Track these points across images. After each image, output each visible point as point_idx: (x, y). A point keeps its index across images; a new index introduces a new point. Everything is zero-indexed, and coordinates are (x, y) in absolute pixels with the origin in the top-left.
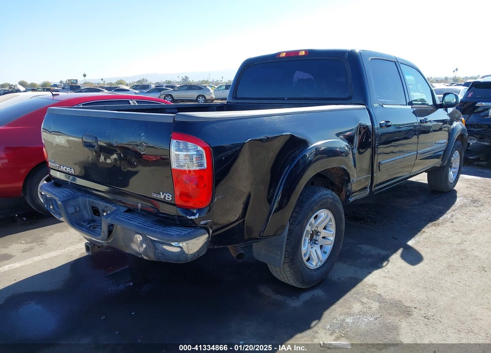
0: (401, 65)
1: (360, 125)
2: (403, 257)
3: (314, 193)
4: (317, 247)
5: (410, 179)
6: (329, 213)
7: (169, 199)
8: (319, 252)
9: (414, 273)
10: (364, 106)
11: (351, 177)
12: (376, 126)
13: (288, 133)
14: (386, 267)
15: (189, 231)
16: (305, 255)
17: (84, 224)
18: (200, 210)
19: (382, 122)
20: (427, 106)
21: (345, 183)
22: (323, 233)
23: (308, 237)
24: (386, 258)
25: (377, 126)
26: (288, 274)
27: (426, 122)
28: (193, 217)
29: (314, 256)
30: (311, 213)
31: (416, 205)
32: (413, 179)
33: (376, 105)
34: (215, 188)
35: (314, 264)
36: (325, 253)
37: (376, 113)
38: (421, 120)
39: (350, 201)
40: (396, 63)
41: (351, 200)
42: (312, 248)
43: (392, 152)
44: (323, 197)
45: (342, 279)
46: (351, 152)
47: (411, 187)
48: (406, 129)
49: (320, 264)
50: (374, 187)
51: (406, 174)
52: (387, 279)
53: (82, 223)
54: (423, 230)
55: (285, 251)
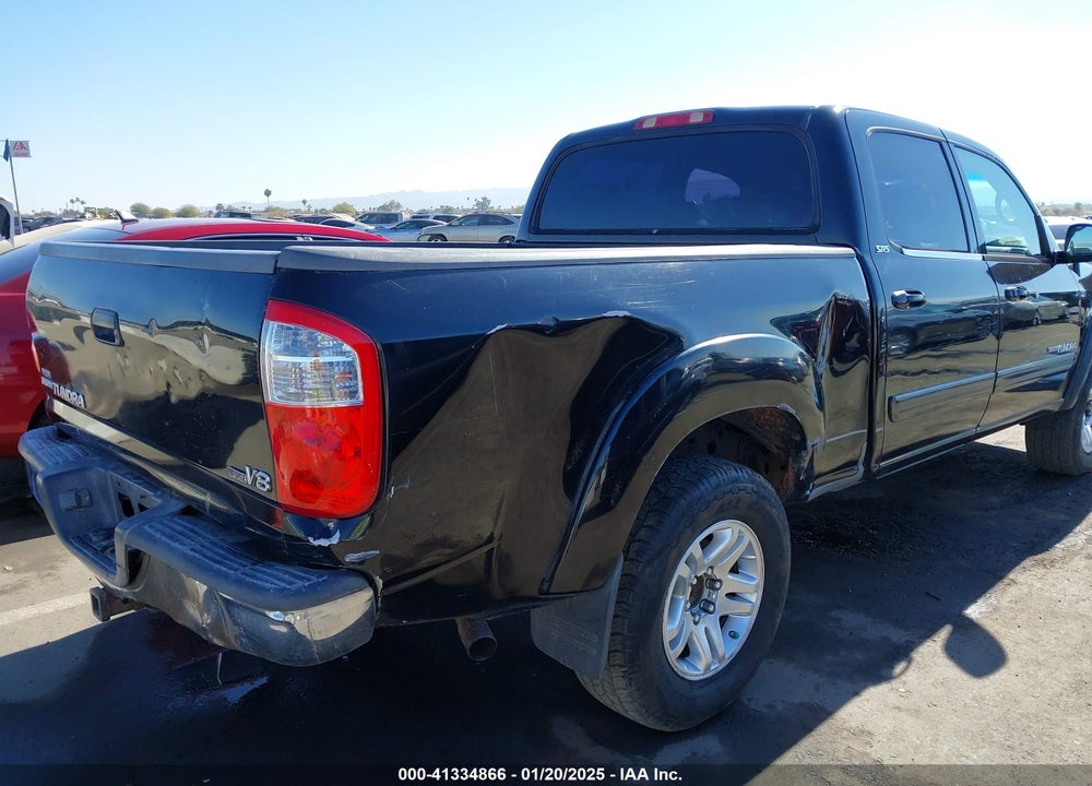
0: (957, 152)
1: (836, 299)
2: (951, 651)
3: (701, 476)
4: (710, 622)
5: (981, 441)
6: (743, 529)
7: (264, 486)
8: (716, 633)
9: (979, 699)
10: (850, 251)
11: (808, 436)
12: (881, 306)
13: (621, 314)
14: (903, 678)
15: (314, 579)
16: (673, 643)
17: (94, 539)
18: (345, 523)
19: (897, 293)
20: (1024, 257)
21: (792, 450)
22: (731, 583)
23: (684, 593)
24: (903, 652)
25: (884, 304)
26: (623, 694)
27: (1022, 297)
28: (324, 542)
29: (701, 644)
30: (689, 531)
31: (992, 508)
32: (988, 440)
33: (882, 249)
34: (390, 462)
35: (701, 666)
36: (734, 635)
37: (882, 269)
38: (1007, 292)
39: (810, 499)
40: (944, 146)
41: (813, 494)
42: (696, 623)
43: (925, 371)
44: (726, 489)
45: (780, 708)
46: (811, 372)
47: (983, 460)
48: (974, 315)
49: (716, 667)
50: (878, 462)
51: (968, 428)
52: (902, 715)
53: (91, 535)
54: (1011, 576)
55: (612, 634)
